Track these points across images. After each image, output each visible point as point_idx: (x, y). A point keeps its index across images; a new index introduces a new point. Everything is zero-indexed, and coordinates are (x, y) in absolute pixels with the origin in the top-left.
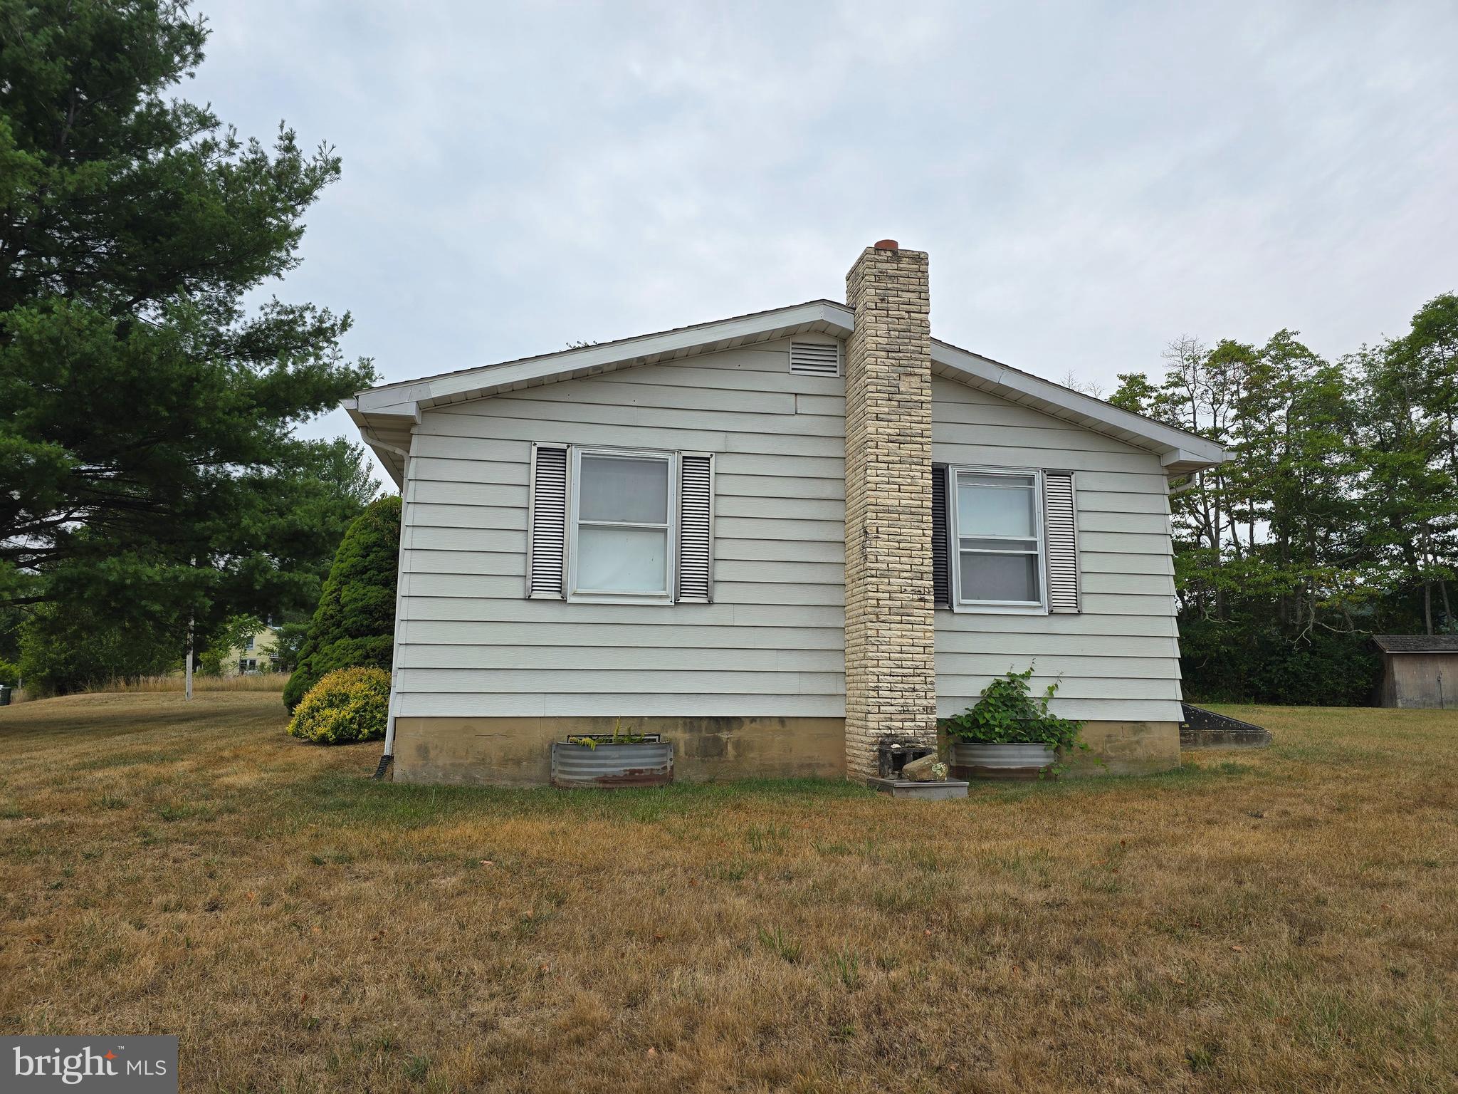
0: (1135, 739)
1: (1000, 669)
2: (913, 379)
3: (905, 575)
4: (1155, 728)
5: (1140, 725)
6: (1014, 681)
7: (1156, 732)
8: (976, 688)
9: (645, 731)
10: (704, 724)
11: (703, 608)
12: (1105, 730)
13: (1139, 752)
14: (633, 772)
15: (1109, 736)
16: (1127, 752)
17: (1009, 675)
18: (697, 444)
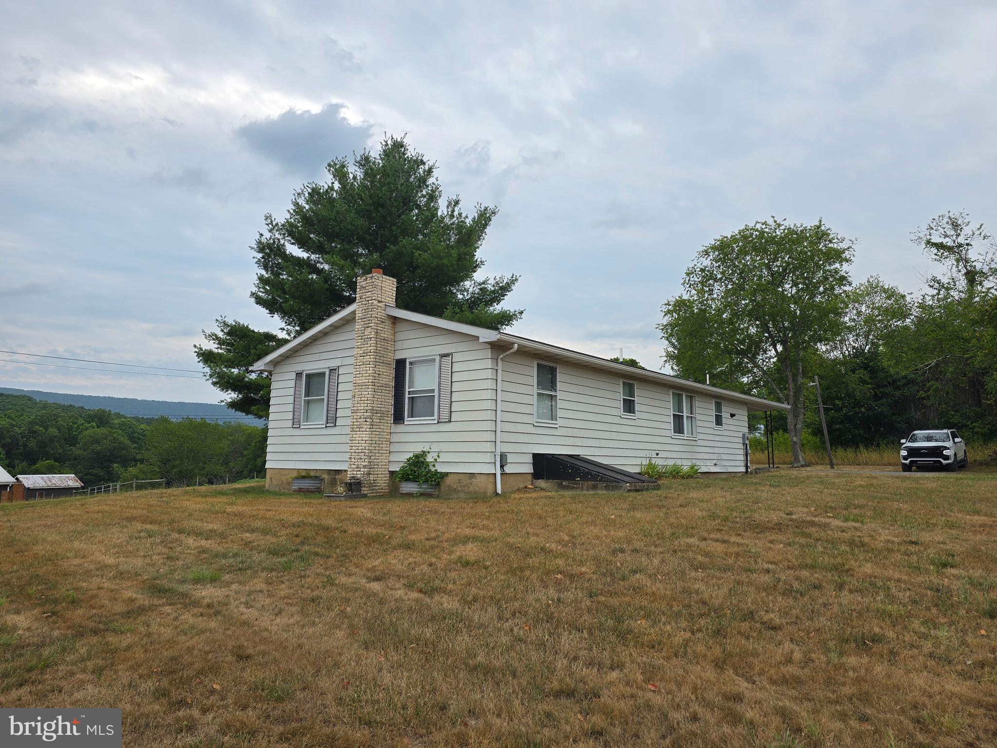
0: (469, 482)
1: (418, 449)
2: (369, 329)
3: (362, 411)
4: (478, 476)
5: (472, 475)
6: (424, 454)
7: (479, 478)
8: (404, 457)
9: (312, 474)
10: (332, 472)
11: (333, 428)
12: (458, 477)
13: (471, 488)
14: (300, 488)
15: (460, 480)
16: (466, 488)
17: (422, 451)
18: (334, 364)
